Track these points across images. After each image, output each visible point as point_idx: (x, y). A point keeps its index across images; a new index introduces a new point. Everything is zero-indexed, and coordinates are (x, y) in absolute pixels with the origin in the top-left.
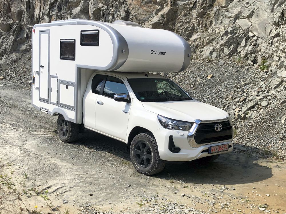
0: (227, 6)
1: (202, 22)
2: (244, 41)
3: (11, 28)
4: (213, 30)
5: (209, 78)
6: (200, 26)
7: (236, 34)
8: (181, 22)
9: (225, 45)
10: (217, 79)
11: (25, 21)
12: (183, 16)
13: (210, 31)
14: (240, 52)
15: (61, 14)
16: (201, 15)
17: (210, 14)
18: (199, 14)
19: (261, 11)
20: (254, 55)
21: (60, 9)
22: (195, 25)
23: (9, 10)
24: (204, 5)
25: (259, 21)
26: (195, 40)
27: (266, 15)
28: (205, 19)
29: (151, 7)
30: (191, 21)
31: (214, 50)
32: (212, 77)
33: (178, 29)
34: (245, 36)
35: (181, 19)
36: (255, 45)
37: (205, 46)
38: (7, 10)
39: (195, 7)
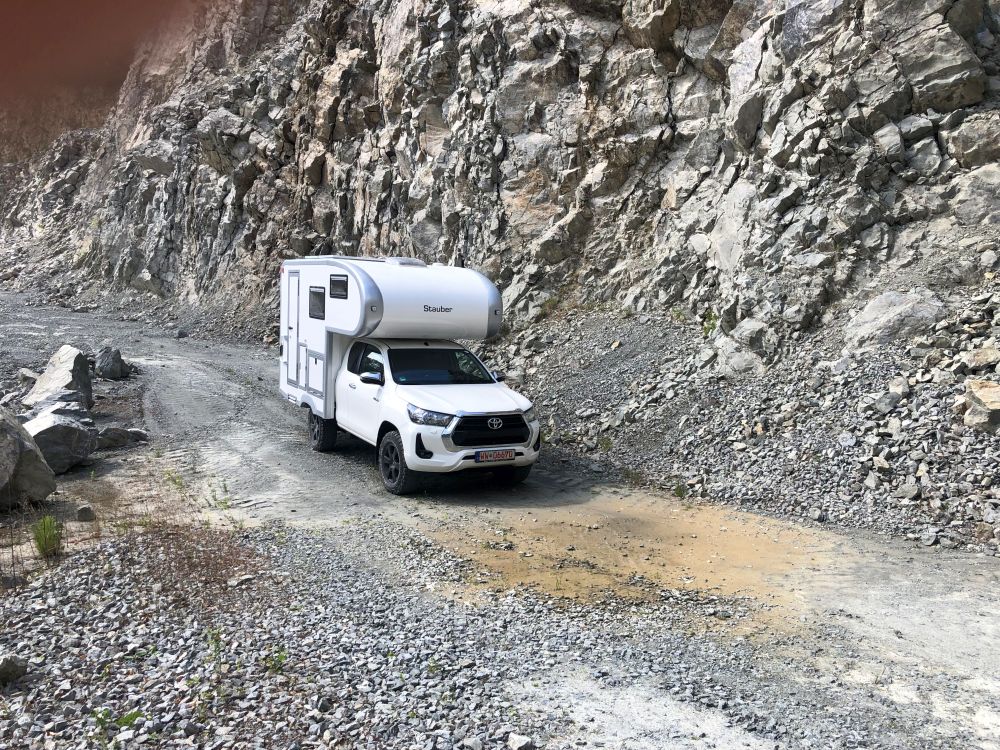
0: (679, 209)
1: (636, 239)
2: (695, 276)
3: (313, 248)
4: (651, 255)
5: (613, 347)
6: (631, 247)
7: (683, 262)
8: (596, 238)
9: (660, 285)
10: (627, 349)
11: (337, 233)
12: (602, 227)
13: (646, 256)
14: (688, 298)
15: (397, 222)
16: (634, 226)
17: (651, 222)
18: (631, 222)
19: (727, 220)
20: (706, 305)
21: (395, 212)
22: (623, 245)
23: (309, 212)
24: (643, 205)
25: (723, 239)
26: (616, 275)
27: (736, 226)
28: (643, 232)
29: (546, 209)
30: (617, 237)
31: (641, 294)
32: (620, 345)
33: (590, 253)
34: (699, 267)
35: (598, 234)
36: (712, 285)
37: (632, 285)
38: (306, 212)
39: (626, 210)
